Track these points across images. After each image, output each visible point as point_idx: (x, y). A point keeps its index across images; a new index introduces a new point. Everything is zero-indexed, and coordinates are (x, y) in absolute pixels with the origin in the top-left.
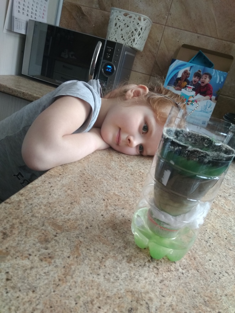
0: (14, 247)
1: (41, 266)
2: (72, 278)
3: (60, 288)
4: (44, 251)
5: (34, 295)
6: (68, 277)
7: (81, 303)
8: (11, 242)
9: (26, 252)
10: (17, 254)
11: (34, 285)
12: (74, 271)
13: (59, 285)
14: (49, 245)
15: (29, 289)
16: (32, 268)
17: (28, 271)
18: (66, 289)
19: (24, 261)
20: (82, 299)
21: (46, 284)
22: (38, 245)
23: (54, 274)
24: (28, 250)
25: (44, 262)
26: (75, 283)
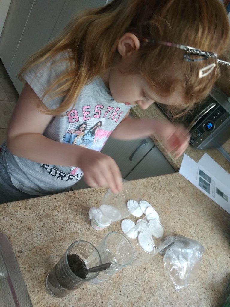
0: (53, 216)
1: (56, 230)
2: (62, 243)
3: (55, 243)
4: (62, 225)
5: (46, 238)
6: (61, 241)
7: (57, 253)
8: (54, 213)
9: (56, 221)
10: (52, 219)
11: (49, 235)
12: (65, 241)
13: (56, 241)
14: (65, 224)
15: (46, 235)
16: (53, 228)
17: (51, 229)
18: (57, 245)
19: (52, 224)
20: (59, 252)
21: (52, 238)
22: (62, 221)
23: (58, 236)
24: (57, 221)
25: (58, 229)
26: (62, 245)
